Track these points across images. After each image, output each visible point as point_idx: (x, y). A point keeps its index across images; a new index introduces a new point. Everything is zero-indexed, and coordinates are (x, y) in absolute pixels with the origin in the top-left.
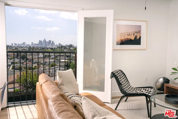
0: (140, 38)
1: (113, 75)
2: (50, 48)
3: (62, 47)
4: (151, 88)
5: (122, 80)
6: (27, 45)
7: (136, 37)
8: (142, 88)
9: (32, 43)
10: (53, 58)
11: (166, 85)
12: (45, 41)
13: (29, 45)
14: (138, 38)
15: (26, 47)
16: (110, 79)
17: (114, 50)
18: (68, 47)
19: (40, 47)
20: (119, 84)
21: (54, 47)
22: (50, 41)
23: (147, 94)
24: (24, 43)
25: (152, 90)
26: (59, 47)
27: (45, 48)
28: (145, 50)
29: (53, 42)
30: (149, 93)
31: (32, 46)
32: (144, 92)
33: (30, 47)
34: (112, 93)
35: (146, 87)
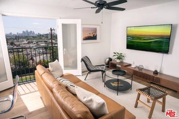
0: (96, 35)
1: (83, 60)
2: (31, 36)
3: (40, 35)
4: (104, 65)
5: (88, 63)
6: (13, 34)
7: (94, 35)
8: (99, 66)
9: (18, 33)
10: (35, 44)
11: (110, 62)
12: (27, 31)
13: (15, 34)
14: (95, 35)
15: (13, 36)
16: (81, 63)
17: (82, 43)
18: (45, 36)
19: (24, 36)
20: (86, 65)
21: (34, 36)
22: (31, 32)
23: (102, 69)
24: (11, 33)
25: (104, 67)
26: (38, 36)
27: (28, 36)
28: (99, 42)
29: (33, 32)
30: (103, 69)
31: (18, 35)
32: (100, 68)
33: (16, 36)
34: (82, 69)
35: (101, 65)
